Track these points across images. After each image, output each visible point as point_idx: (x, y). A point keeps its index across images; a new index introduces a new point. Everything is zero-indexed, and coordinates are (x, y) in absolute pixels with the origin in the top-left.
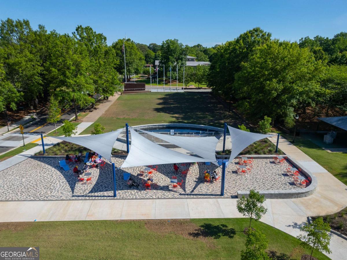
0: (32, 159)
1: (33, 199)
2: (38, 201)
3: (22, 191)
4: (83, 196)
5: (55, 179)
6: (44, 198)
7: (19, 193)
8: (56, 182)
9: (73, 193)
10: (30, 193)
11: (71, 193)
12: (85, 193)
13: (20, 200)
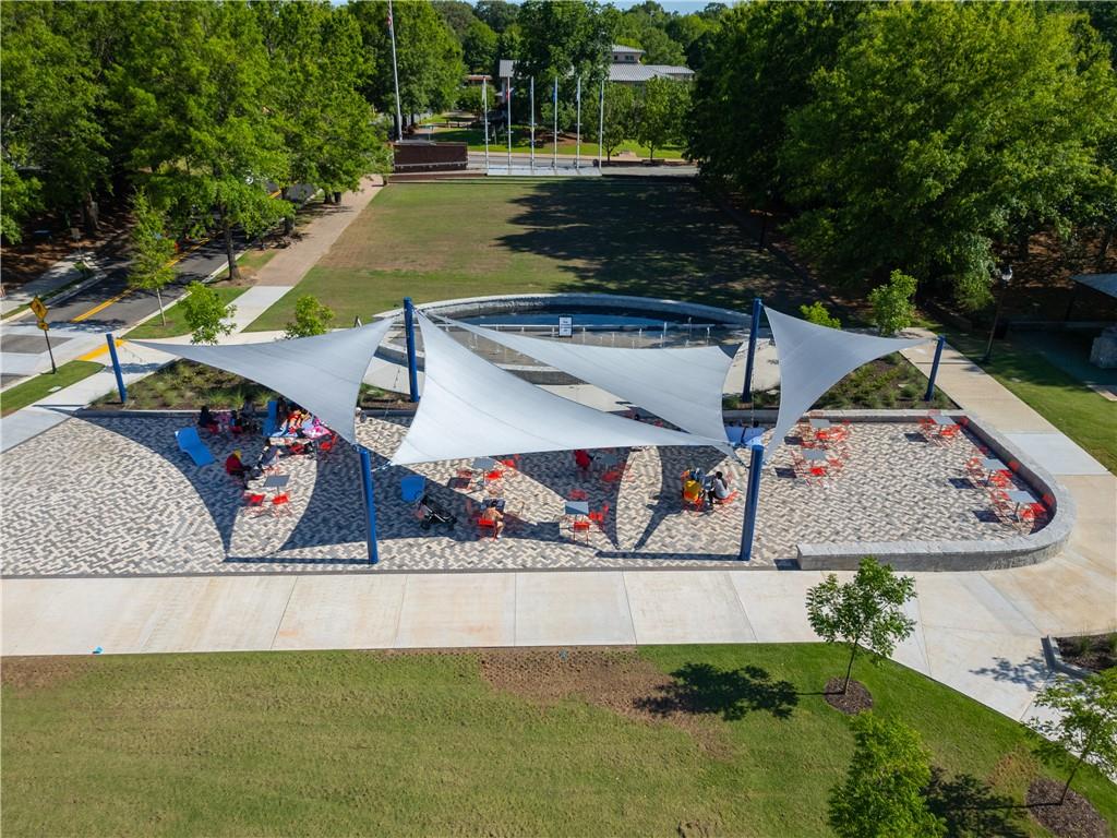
0: (83, 422)
1: (89, 571)
2: (107, 576)
3: (50, 540)
4: (262, 560)
5: (163, 494)
6: (126, 566)
7: (38, 549)
8: (168, 506)
9: (227, 548)
10: (77, 547)
11: (221, 547)
12: (268, 549)
13: (43, 573)
